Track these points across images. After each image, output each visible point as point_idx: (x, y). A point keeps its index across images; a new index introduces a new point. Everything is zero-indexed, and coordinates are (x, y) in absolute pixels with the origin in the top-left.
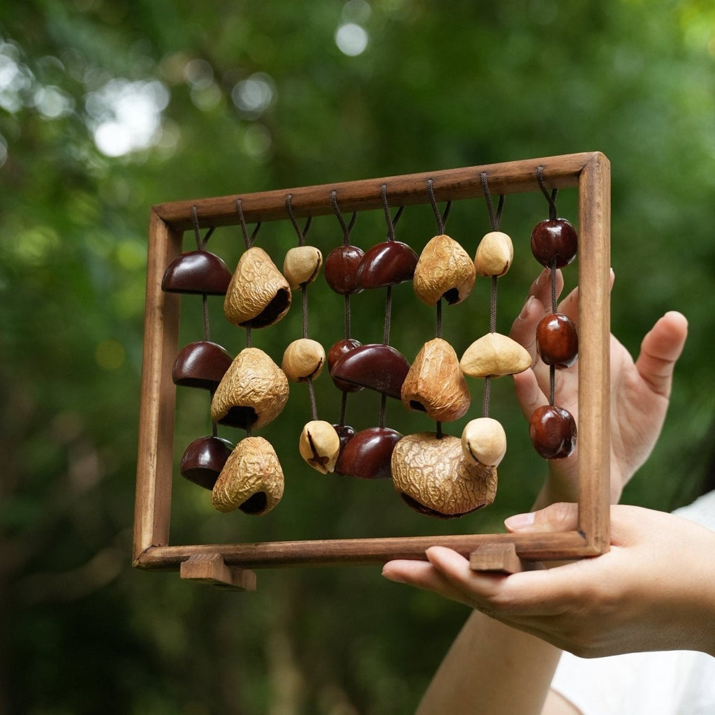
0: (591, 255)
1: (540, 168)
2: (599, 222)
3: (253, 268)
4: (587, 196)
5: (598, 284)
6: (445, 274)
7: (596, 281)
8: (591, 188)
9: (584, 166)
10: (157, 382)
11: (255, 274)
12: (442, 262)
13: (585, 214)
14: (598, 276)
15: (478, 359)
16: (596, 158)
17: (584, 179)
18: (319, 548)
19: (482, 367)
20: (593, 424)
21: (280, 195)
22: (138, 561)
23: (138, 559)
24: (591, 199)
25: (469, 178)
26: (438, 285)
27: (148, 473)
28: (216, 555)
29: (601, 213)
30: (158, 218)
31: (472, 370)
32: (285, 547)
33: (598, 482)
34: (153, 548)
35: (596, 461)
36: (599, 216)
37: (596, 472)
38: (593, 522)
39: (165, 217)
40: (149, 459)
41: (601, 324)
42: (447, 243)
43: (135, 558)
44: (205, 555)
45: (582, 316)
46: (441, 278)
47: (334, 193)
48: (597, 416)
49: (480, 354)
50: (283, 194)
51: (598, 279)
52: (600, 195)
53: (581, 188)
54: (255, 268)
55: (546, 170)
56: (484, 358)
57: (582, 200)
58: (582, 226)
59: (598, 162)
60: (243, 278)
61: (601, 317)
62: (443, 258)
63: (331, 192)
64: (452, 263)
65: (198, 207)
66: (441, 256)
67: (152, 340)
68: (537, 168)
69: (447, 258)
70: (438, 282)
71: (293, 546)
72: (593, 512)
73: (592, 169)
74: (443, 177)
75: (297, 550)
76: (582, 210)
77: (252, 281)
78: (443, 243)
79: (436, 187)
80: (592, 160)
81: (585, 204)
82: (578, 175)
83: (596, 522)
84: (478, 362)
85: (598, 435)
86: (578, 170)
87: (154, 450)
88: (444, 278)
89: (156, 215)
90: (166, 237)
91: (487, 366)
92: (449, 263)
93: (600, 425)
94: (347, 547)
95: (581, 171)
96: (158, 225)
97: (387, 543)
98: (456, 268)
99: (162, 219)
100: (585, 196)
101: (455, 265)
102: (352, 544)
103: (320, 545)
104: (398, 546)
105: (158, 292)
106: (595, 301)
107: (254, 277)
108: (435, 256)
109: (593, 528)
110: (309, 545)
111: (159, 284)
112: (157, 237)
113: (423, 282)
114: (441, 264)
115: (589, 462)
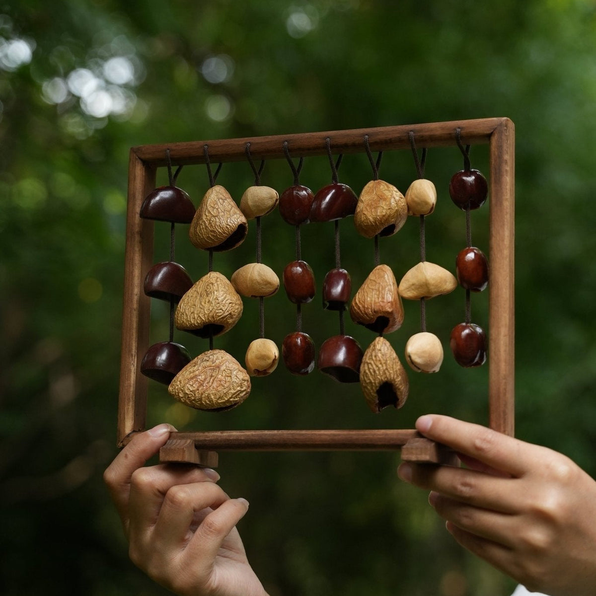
0: (500, 203)
1: (459, 130)
2: (507, 176)
3: (217, 204)
4: (496, 153)
5: (506, 227)
6: (388, 213)
7: (504, 225)
8: (500, 147)
9: (495, 129)
10: (136, 295)
11: (219, 209)
12: (384, 203)
13: (495, 169)
14: (506, 220)
15: (413, 285)
16: (504, 123)
17: (494, 140)
18: (275, 437)
19: (417, 291)
20: (502, 342)
21: (240, 143)
22: (121, 444)
23: (122, 442)
24: (500, 156)
25: (398, 135)
26: (381, 221)
27: (130, 370)
28: (189, 441)
29: (508, 169)
30: (137, 157)
31: (408, 294)
32: (246, 435)
33: (505, 389)
34: (134, 433)
35: (504, 373)
36: (506, 170)
37: (504, 381)
38: (502, 422)
39: (143, 157)
40: (131, 359)
41: (508, 259)
42: (386, 187)
43: (119, 441)
44: (179, 441)
45: (492, 253)
46: (384, 216)
47: (286, 143)
48: (505, 336)
49: (414, 281)
50: (243, 142)
51: (506, 223)
52: (507, 153)
53: (492, 147)
54: (219, 204)
55: (463, 132)
56: (417, 284)
57: (493, 157)
58: (493, 179)
59: (506, 126)
60: (209, 212)
61: (508, 254)
62: (385, 199)
63: (284, 142)
64: (393, 204)
65: (171, 150)
66: (381, 198)
67: (132, 259)
68: (455, 129)
69: (388, 200)
70: (381, 218)
71: (252, 435)
72: (502, 414)
73: (501, 133)
74: (377, 134)
75: (257, 438)
76: (493, 166)
77: (217, 216)
78: (382, 187)
79: (372, 142)
80: (501, 125)
81: (495, 161)
82: (489, 136)
83: (504, 422)
84: (413, 287)
85: (505, 351)
86: (490, 132)
87: (135, 352)
88: (387, 216)
89: (135, 155)
90: (144, 174)
91: (420, 290)
92: (390, 204)
93: (508, 343)
94: (297, 437)
95: (492, 133)
96: (137, 164)
97: (331, 434)
98: (397, 208)
99: (140, 158)
100: (495, 155)
101: (396, 205)
102: (303, 435)
103: (275, 435)
104: (340, 437)
105: (137, 219)
106: (503, 241)
107: (219, 213)
108: (376, 198)
109: (502, 427)
110: (266, 434)
111: (138, 213)
112: (136, 174)
113: (367, 219)
114: (383, 204)
115: (498, 372)
